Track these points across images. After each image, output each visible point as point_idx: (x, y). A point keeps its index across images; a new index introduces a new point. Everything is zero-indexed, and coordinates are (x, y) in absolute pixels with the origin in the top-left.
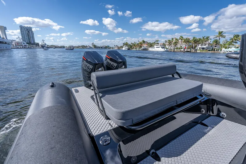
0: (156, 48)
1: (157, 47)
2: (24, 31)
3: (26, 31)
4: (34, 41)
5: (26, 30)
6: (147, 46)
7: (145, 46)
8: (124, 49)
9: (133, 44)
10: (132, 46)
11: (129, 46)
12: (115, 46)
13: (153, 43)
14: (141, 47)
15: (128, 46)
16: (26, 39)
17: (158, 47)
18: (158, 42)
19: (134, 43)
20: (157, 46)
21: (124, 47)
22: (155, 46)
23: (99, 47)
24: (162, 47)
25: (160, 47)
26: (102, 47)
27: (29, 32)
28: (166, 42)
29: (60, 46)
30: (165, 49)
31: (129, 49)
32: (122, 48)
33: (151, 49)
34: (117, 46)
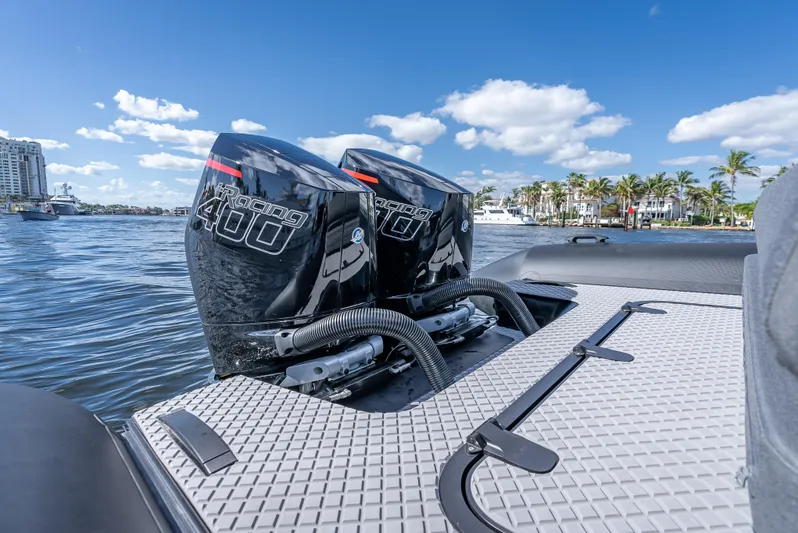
2: (10, 156)
3: (17, 157)
4: (45, 190)
5: (17, 151)
16: (12, 182)
17: (498, 208)
20: (493, 208)
24: (510, 211)
25: (505, 211)
27: (26, 158)
28: (516, 193)
29: (145, 208)
30: (526, 219)
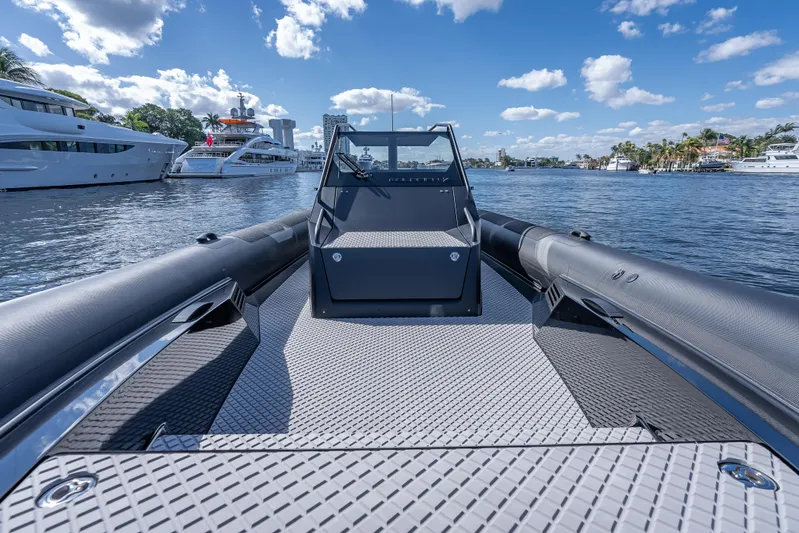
0: (773, 162)
1: (777, 158)
6: (724, 152)
7: (715, 153)
8: (611, 167)
9: (656, 146)
10: (650, 157)
11: (637, 157)
12: (579, 156)
13: (759, 140)
14: (694, 156)
15: (632, 158)
18: (788, 133)
19: (661, 144)
21: (615, 160)
22: (772, 153)
23: (521, 164)
26: (529, 164)
31: (634, 168)
32: (607, 164)
33: (742, 166)
34: (587, 157)
